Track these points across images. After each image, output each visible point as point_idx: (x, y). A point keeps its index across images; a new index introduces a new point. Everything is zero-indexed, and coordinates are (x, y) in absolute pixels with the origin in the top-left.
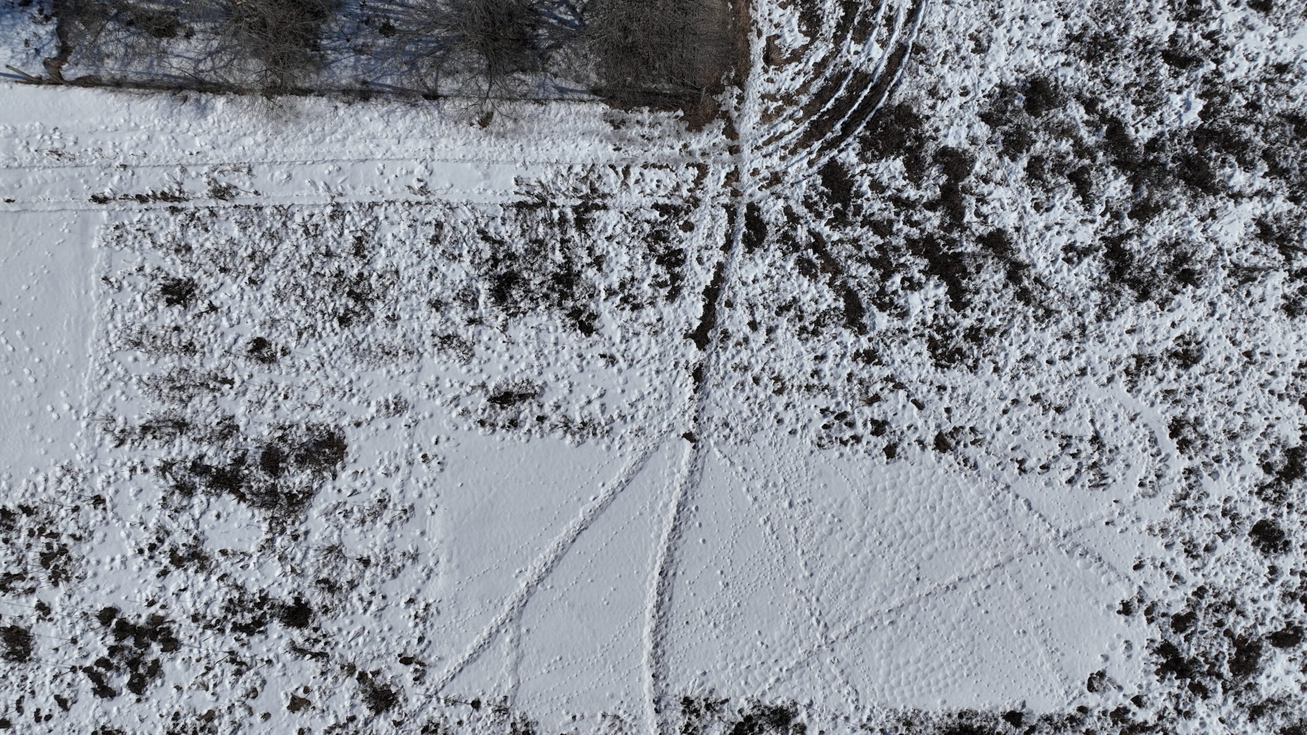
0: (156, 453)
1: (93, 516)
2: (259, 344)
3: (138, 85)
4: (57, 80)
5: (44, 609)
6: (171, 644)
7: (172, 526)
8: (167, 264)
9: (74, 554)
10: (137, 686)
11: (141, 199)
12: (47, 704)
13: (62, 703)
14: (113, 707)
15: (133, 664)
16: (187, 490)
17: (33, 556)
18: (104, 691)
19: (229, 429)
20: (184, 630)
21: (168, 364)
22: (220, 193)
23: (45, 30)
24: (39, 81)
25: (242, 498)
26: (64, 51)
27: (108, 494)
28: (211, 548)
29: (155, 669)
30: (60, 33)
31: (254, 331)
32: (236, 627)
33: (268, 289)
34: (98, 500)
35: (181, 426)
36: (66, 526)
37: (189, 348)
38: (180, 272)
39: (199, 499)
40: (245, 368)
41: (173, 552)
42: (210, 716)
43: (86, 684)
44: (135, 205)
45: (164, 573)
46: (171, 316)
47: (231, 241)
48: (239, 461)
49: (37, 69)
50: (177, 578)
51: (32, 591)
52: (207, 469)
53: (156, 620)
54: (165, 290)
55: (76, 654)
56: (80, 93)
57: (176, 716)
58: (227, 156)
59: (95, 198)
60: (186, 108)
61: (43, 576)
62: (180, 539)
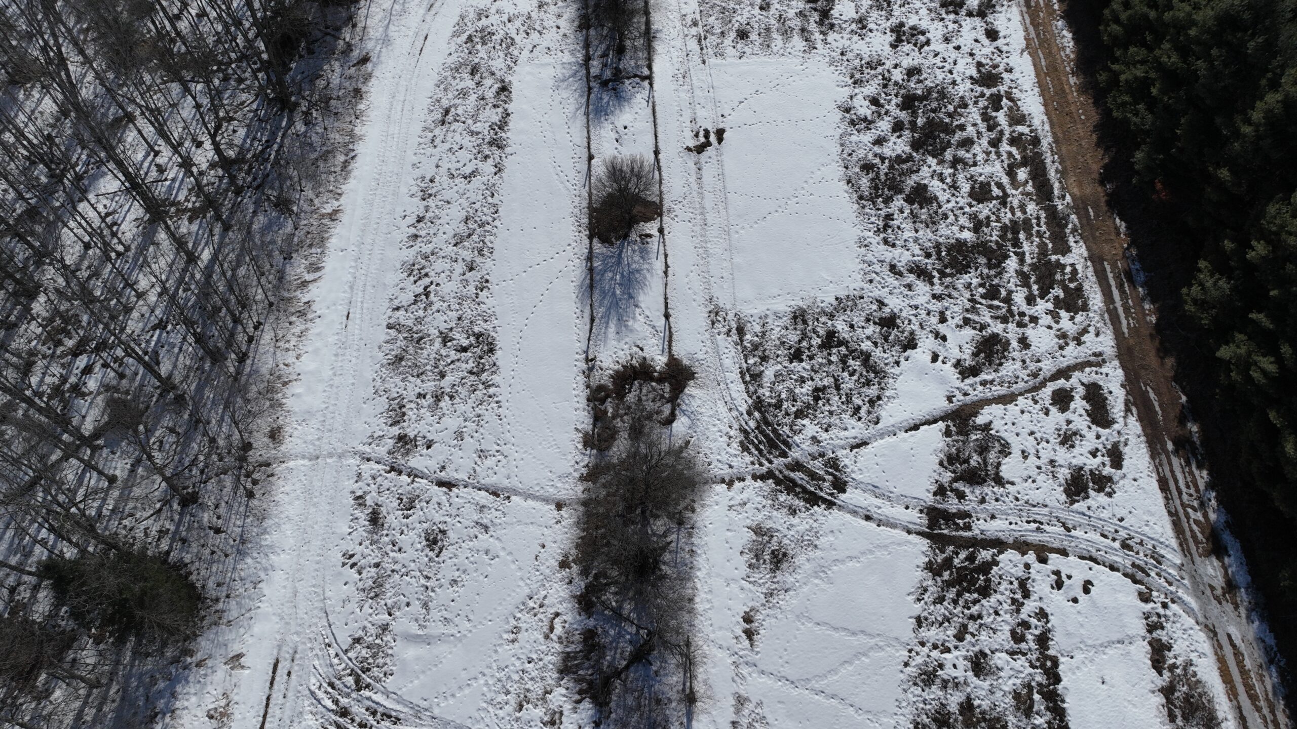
0: (817, 36)
1: (850, 55)
2: (761, 8)
3: (649, 53)
4: (649, 78)
5: (896, 66)
6: (902, 25)
7: (849, 30)
8: (731, 39)
9: (868, 59)
10: (923, 33)
11: (702, 49)
12: (938, 60)
13: (936, 55)
14: (933, 40)
15: (913, 35)
16: (832, 26)
17: (873, 72)
18: (928, 43)
19: (801, 14)
20: (894, 21)
21: (775, 35)
22: (695, 24)
23: (627, 82)
24: (651, 84)
25: (831, 9)
26: (635, 76)
27: (839, 51)
28: (856, 17)
29: (913, 28)
30: (628, 78)
31: (757, 11)
32: (889, 5)
33: (737, 7)
34: (842, 54)
35: (803, 30)
36: (857, 62)
37: (768, 30)
38: (733, 35)
39: (834, 21)
40: (773, 11)
41: (861, 29)
42: (930, 10)
43: (926, 48)
44: (705, 51)
45: (871, 31)
46: (753, 36)
47: (717, 19)
48: (815, 10)
49: (646, 83)
50: (872, 26)
51: (889, 71)
52: (821, 20)
53: (892, 31)
54: (742, 38)
55: (913, 54)
56: (655, 68)
57: (932, 20)
58: (678, 24)
59: (704, 62)
60: (658, 35)
61: (880, 69)
62: (854, 26)
